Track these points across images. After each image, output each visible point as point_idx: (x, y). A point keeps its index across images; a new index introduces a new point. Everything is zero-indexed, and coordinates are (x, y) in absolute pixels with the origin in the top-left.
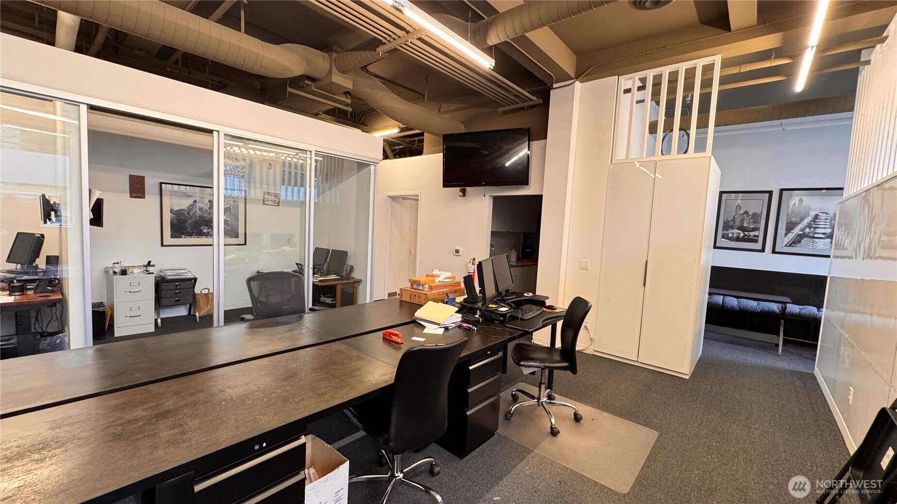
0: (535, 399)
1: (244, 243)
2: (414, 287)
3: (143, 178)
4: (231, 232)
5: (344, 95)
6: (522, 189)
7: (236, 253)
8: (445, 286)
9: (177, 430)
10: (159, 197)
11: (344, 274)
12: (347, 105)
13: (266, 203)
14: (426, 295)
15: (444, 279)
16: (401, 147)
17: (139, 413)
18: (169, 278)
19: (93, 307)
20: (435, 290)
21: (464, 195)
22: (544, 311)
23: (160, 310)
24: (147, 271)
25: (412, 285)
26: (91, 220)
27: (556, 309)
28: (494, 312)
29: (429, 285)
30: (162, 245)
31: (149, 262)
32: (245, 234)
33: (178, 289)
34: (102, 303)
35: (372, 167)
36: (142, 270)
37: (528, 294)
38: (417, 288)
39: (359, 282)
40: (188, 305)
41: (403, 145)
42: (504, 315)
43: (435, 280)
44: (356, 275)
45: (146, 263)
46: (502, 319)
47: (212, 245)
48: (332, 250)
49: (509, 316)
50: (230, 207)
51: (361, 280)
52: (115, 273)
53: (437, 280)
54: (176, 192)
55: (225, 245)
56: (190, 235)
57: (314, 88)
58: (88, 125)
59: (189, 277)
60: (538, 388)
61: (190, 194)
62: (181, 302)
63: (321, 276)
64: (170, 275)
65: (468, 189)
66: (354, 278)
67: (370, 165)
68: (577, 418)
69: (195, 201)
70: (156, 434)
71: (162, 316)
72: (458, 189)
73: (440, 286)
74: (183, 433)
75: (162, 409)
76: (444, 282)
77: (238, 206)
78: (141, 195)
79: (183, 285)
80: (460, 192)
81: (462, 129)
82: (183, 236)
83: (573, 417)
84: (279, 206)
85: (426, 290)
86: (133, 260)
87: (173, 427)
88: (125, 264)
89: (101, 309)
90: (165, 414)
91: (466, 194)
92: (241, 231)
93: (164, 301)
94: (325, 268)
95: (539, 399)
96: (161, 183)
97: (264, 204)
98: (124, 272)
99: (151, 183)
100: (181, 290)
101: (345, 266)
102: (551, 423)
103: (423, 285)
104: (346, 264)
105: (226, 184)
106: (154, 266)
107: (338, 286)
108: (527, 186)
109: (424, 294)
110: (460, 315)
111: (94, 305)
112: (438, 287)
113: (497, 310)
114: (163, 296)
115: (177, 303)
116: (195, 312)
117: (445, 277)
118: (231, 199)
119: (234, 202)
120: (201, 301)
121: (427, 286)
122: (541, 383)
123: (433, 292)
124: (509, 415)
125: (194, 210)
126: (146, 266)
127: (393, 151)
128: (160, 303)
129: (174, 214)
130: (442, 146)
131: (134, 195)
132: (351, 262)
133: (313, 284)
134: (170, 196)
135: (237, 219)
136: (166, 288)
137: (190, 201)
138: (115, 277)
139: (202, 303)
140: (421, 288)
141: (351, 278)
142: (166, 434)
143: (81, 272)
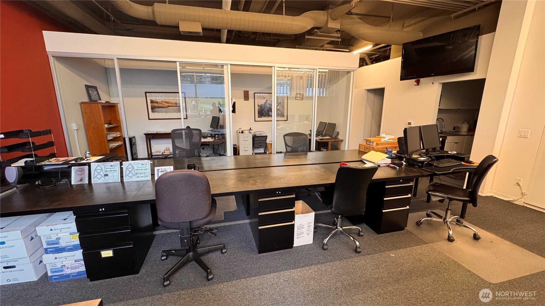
0: (442, 218)
1: (286, 120)
2: (368, 143)
3: (248, 91)
4: (280, 114)
5: (336, 32)
6: (468, 75)
7: (282, 124)
8: (388, 144)
9: (254, 182)
10: (254, 99)
11: (334, 136)
12: (338, 38)
13: (297, 99)
14: (374, 148)
15: (388, 139)
16: (377, 56)
17: (245, 175)
18: (257, 135)
19: (233, 146)
20: (381, 145)
21: (418, 84)
22: (461, 164)
23: (254, 150)
24: (250, 132)
25: (366, 142)
26: (232, 111)
27: (474, 164)
28: (415, 160)
29: (376, 143)
30: (255, 121)
31: (251, 128)
32: (287, 115)
33: (260, 141)
34: (236, 144)
35: (352, 73)
36: (248, 132)
37: (452, 152)
38: (370, 144)
39: (342, 141)
40: (264, 148)
41: (377, 54)
42: (422, 162)
43: (381, 140)
44: (340, 137)
45: (249, 129)
46: (420, 165)
47: (271, 121)
48: (328, 123)
49: (426, 163)
50: (281, 102)
51: (343, 140)
52: (240, 132)
53: (383, 140)
54: (260, 96)
55: (277, 121)
56: (265, 116)
57: (319, 33)
58: (231, 71)
59: (265, 135)
60: (445, 213)
61: (264, 97)
62: (261, 146)
63: (321, 137)
64: (258, 134)
65: (422, 80)
66: (339, 138)
67: (351, 72)
68: (476, 237)
69: (267, 100)
70: (249, 181)
71: (255, 152)
72: (414, 80)
73: (383, 143)
74: (256, 183)
75: (251, 176)
76: (387, 141)
77: (284, 101)
78: (247, 99)
79: (262, 139)
80: (415, 82)
81: (421, 36)
82: (262, 117)
83: (473, 236)
84: (303, 100)
85: (374, 145)
86: (245, 128)
87: (253, 181)
88: (243, 129)
89: (236, 147)
90: (251, 177)
91: (420, 83)
92: (285, 114)
93: (255, 145)
94: (324, 133)
95: (445, 219)
96: (255, 93)
97: (296, 99)
98: (242, 132)
99: (251, 94)
100: (262, 141)
101: (334, 132)
102: (449, 234)
103: (373, 142)
104: (335, 131)
105: (277, 91)
106: (252, 130)
107: (329, 143)
108: (473, 73)
109: (372, 147)
110: (391, 160)
111: (234, 145)
112: (382, 144)
113: (417, 159)
114: (255, 143)
115: (260, 147)
116: (266, 151)
117: (389, 138)
118: (281, 98)
119: (283, 99)
120: (269, 146)
121: (375, 143)
122: (447, 209)
123: (378, 147)
124: (419, 223)
125: (266, 104)
126: (249, 130)
127: (371, 59)
128: (254, 147)
129: (259, 107)
130: (401, 53)
131: (245, 99)
132: (337, 130)
133: (316, 141)
134: (258, 98)
135: (284, 108)
136: (256, 140)
137: (265, 101)
138: (240, 134)
139: (269, 147)
140: (372, 144)
141: (337, 138)
142: (251, 182)
143: (230, 132)
